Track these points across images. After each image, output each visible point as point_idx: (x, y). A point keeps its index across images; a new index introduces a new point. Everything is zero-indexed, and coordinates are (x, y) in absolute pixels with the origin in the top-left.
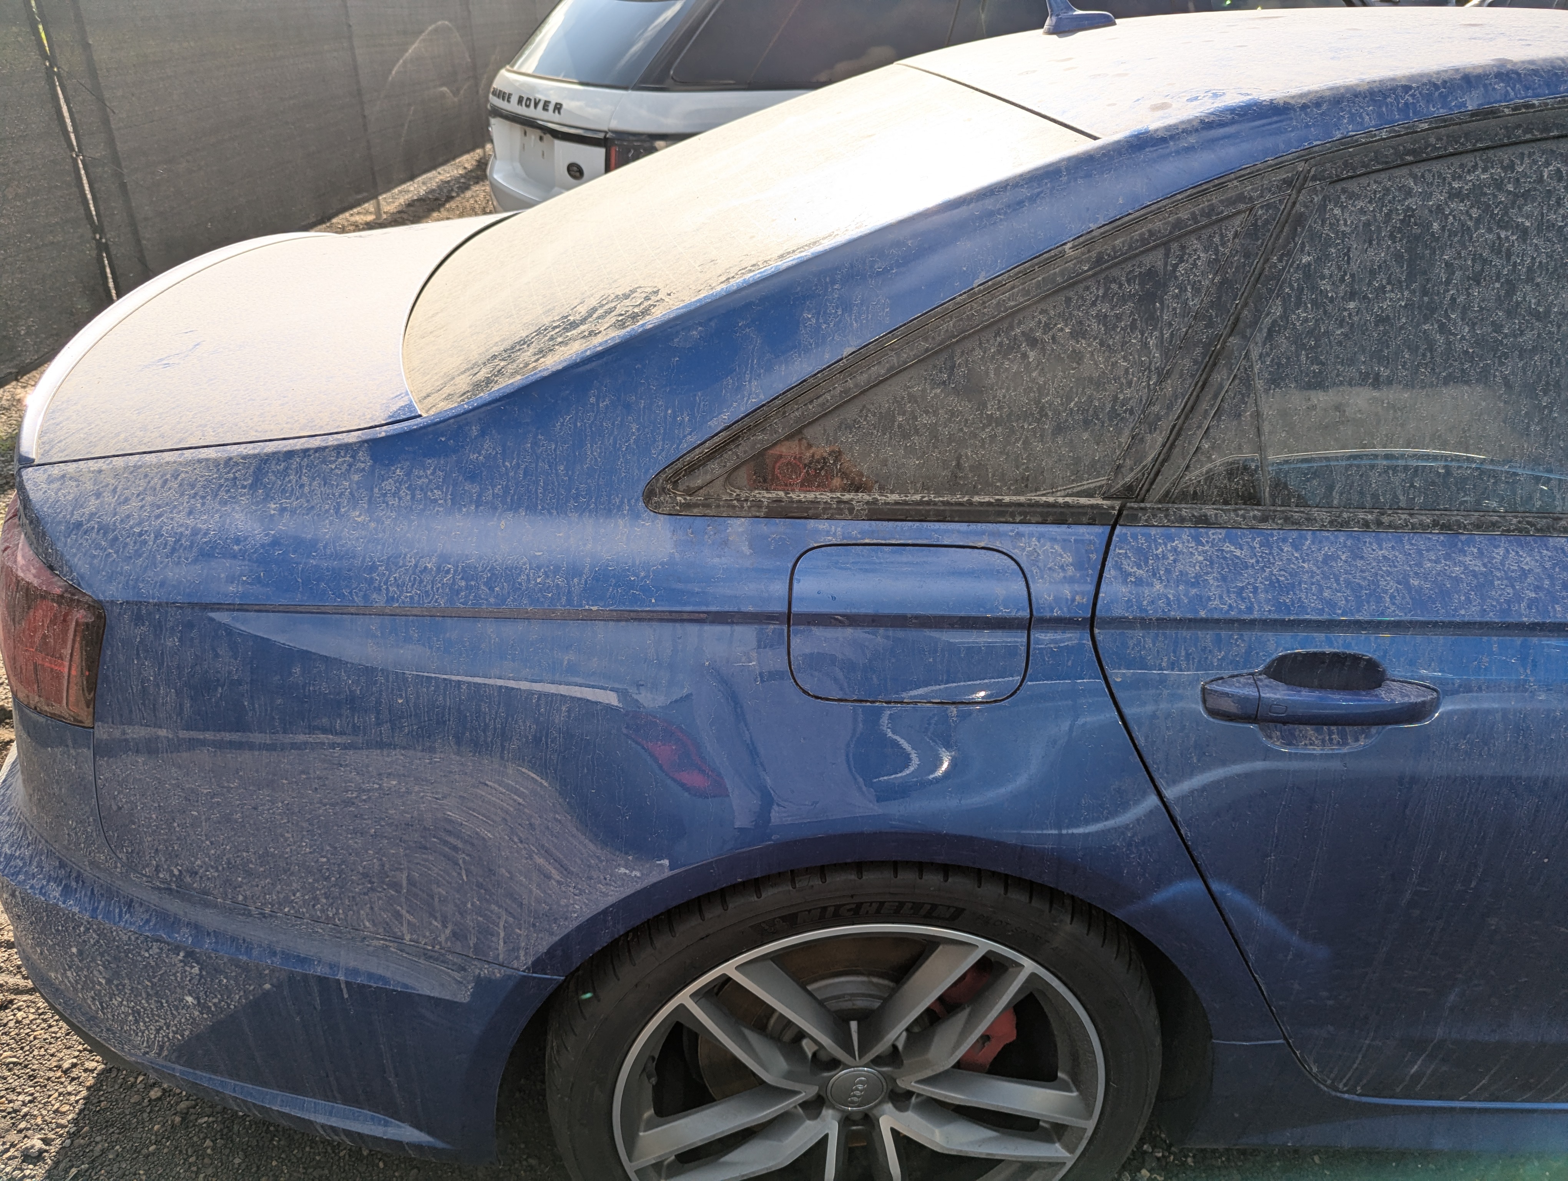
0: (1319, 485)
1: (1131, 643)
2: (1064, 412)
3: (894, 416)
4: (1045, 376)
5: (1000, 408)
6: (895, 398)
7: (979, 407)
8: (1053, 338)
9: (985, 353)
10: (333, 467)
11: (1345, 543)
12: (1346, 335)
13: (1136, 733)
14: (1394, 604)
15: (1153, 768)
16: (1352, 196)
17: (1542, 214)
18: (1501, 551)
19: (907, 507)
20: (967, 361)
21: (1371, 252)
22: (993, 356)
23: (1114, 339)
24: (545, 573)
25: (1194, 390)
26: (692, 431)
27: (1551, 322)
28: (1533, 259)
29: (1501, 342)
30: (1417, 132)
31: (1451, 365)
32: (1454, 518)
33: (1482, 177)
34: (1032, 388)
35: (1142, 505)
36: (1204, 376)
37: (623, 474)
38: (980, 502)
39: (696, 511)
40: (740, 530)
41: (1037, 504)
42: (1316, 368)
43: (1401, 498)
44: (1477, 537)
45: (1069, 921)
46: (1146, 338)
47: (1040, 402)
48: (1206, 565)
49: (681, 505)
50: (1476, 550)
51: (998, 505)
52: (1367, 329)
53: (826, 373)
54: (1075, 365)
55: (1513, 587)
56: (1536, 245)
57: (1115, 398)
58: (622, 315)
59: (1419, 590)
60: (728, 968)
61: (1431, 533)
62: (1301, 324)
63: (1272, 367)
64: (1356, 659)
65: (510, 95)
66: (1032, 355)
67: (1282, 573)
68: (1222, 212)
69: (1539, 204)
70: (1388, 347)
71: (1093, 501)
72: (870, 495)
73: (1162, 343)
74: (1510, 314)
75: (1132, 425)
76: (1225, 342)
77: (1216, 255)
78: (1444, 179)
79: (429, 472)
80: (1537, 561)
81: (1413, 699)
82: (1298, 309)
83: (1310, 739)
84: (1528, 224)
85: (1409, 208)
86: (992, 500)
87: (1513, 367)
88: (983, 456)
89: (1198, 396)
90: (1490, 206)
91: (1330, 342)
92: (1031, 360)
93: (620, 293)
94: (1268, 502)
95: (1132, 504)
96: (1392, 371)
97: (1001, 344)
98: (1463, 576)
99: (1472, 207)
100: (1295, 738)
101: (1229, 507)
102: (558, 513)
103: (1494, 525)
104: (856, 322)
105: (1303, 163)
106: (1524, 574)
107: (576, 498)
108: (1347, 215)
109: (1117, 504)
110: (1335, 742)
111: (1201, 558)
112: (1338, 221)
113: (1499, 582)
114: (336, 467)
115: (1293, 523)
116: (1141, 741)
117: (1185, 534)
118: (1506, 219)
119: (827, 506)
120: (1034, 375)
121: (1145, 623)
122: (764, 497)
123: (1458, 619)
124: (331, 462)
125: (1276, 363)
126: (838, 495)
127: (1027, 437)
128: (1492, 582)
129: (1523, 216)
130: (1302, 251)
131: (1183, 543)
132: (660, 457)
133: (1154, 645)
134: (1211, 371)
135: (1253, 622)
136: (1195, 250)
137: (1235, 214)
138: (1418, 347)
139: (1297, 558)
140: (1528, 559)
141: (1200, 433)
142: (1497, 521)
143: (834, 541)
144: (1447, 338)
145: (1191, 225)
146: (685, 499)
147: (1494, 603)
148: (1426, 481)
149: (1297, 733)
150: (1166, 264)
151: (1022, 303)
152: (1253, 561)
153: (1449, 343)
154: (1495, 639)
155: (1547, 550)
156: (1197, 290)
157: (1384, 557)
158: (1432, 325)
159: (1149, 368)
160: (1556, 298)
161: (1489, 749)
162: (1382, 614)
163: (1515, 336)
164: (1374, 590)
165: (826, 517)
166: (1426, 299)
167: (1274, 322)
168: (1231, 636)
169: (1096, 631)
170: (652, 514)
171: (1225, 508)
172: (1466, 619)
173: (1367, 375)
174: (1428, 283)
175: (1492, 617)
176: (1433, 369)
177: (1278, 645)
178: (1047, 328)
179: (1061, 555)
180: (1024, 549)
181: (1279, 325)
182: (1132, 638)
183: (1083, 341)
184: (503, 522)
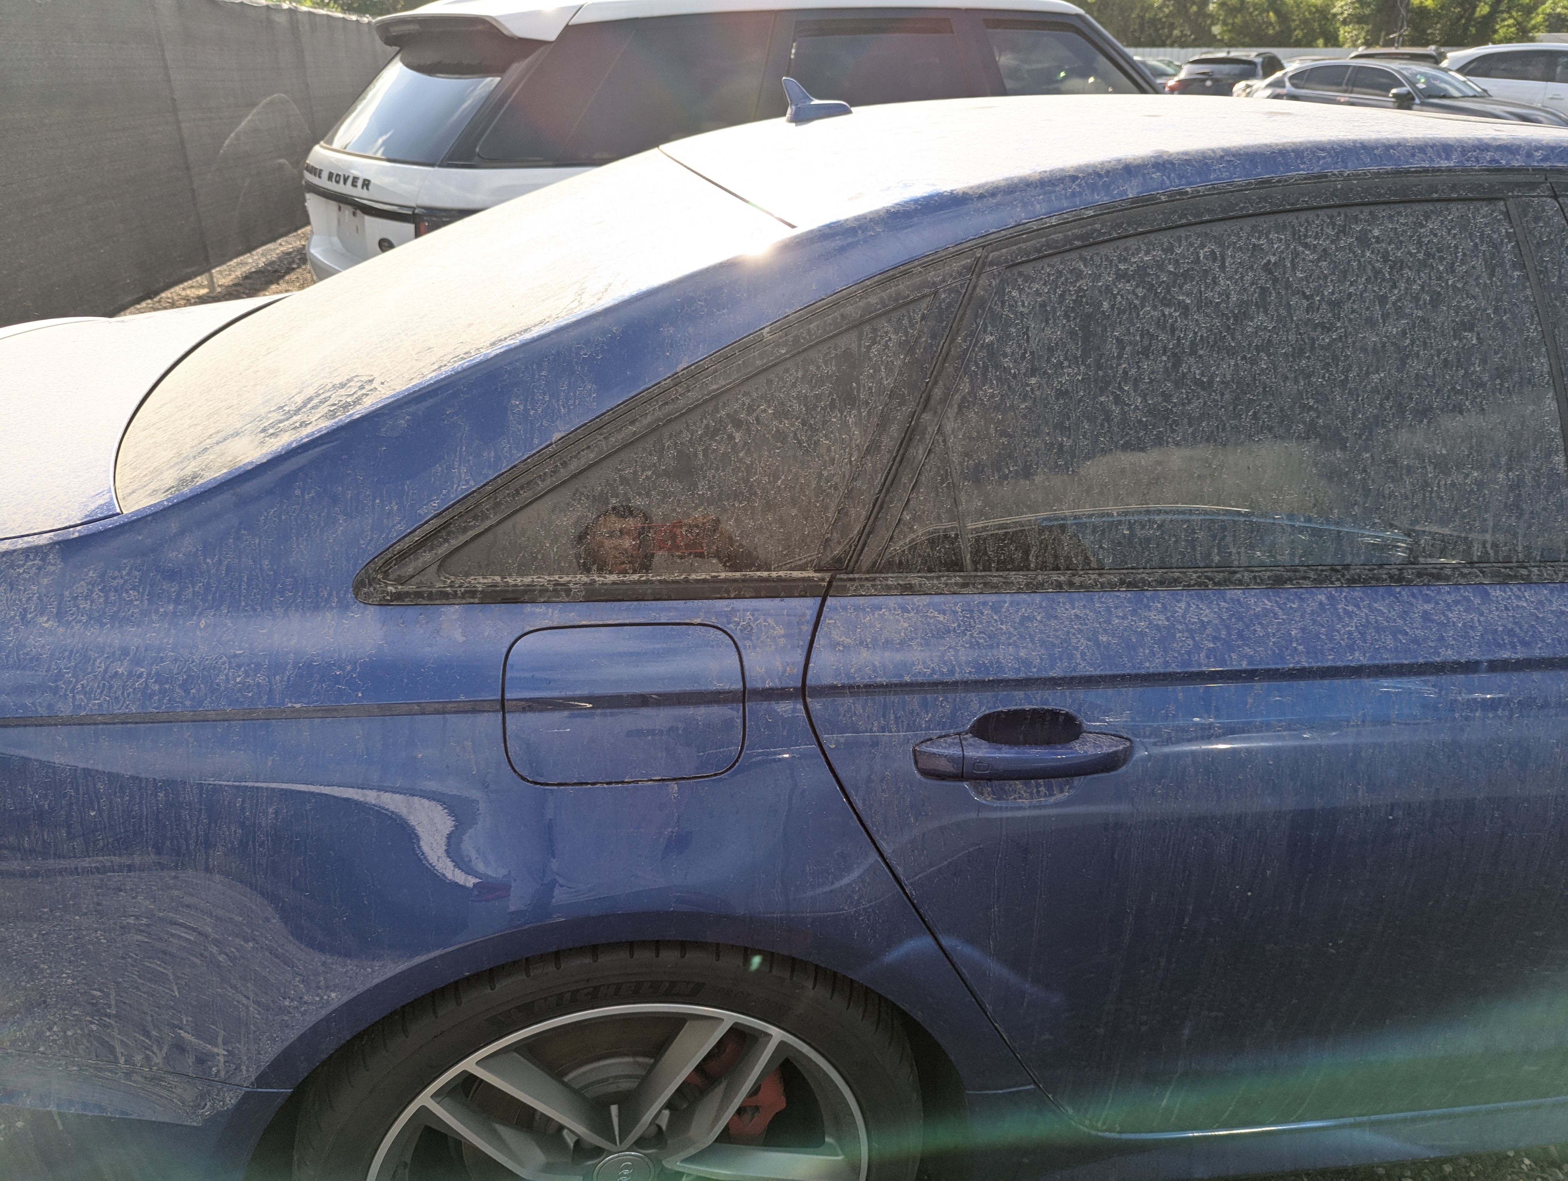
0: (1016, 549)
1: (842, 710)
2: (772, 490)
3: (607, 499)
4: (752, 456)
5: (711, 488)
6: (607, 481)
7: (690, 488)
8: (757, 419)
9: (692, 435)
10: (21, 571)
11: (1040, 603)
12: (1030, 409)
13: (854, 798)
14: (1084, 660)
15: (873, 830)
16: (1027, 279)
17: (1201, 292)
18: (1183, 605)
19: (624, 587)
20: (676, 443)
21: (1048, 331)
22: (701, 438)
23: (815, 418)
24: (246, 672)
25: (892, 465)
26: (401, 520)
27: (1214, 391)
28: (1195, 333)
29: (1171, 410)
30: (1084, 219)
31: (1128, 434)
32: (1139, 576)
33: (1145, 259)
34: (739, 468)
35: (851, 576)
36: (901, 452)
37: (331, 566)
38: (696, 580)
39: (407, 601)
40: (454, 617)
41: (752, 580)
42: (1004, 440)
43: (1092, 559)
44: (1160, 593)
45: (811, 987)
46: (846, 416)
47: (748, 481)
48: (911, 631)
49: (392, 594)
50: (1160, 605)
51: (713, 582)
52: (1048, 403)
53: (536, 458)
54: (779, 444)
55: (1193, 638)
56: (1197, 320)
57: (820, 475)
58: (334, 405)
59: (1108, 646)
60: (470, 1064)
61: (1118, 591)
62: (989, 400)
63: (964, 440)
64: (1055, 714)
65: (321, 171)
66: (738, 436)
67: (982, 635)
68: (908, 296)
69: (1197, 283)
70: (1069, 419)
71: (805, 574)
72: (588, 577)
73: (861, 420)
74: (1179, 384)
75: (837, 501)
76: (919, 418)
77: (906, 336)
78: (1111, 261)
79: (124, 573)
80: (1215, 613)
81: (1106, 750)
82: (984, 386)
83: (1019, 793)
84: (1188, 301)
85: (1080, 289)
86: (708, 577)
87: (1184, 435)
88: (698, 534)
89: (897, 470)
90: (1153, 285)
91: (1015, 414)
92: (737, 441)
93: (337, 382)
94: (969, 567)
95: (842, 576)
96: (1074, 441)
97: (707, 426)
98: (1147, 630)
99: (1137, 286)
100: (1005, 793)
101: (933, 574)
102: (262, 610)
103: (1176, 581)
104: (564, 407)
105: (980, 250)
106: (1204, 625)
107: (281, 593)
108: (1024, 297)
109: (827, 576)
110: (1042, 794)
111: (906, 625)
112: (1016, 302)
113: (1180, 635)
114: (24, 572)
115: (992, 587)
116: (859, 805)
117: (892, 601)
118: (1169, 297)
119: (544, 591)
120: (741, 455)
121: (852, 689)
122: (479, 583)
123: (1143, 672)
124: (19, 566)
125: (968, 437)
126: (556, 577)
127: (738, 515)
128: (1174, 636)
129: (1183, 294)
130: (985, 331)
131: (890, 610)
132: (369, 548)
133: (864, 711)
134: (908, 445)
135: (955, 683)
136: (886, 333)
137: (920, 299)
138: (1096, 418)
139: (996, 621)
140: (1208, 611)
141: (901, 505)
142: (1179, 577)
143: (551, 624)
144: (1122, 409)
145: (880, 309)
146: (396, 588)
147: (1176, 655)
148: (1113, 542)
149: (1007, 788)
150: (860, 346)
151: (725, 386)
152: (956, 625)
153: (1123, 413)
154: (1180, 687)
155: (1225, 602)
156: (890, 369)
157: (1076, 616)
158: (1108, 397)
159: (850, 445)
160: (1218, 368)
161: (1184, 793)
162: (1074, 670)
163: (1183, 404)
164: (1067, 648)
165: (542, 600)
166: (1101, 373)
167: (964, 399)
168: (936, 699)
169: (808, 700)
170: (362, 605)
171: (929, 575)
172: (1151, 671)
173: (1052, 444)
174: (1101, 358)
175: (1174, 668)
176: (1111, 438)
177: (981, 703)
178: (751, 410)
179: (773, 628)
180: (738, 624)
181: (968, 401)
182: (843, 705)
183: (786, 422)
184: (203, 621)
